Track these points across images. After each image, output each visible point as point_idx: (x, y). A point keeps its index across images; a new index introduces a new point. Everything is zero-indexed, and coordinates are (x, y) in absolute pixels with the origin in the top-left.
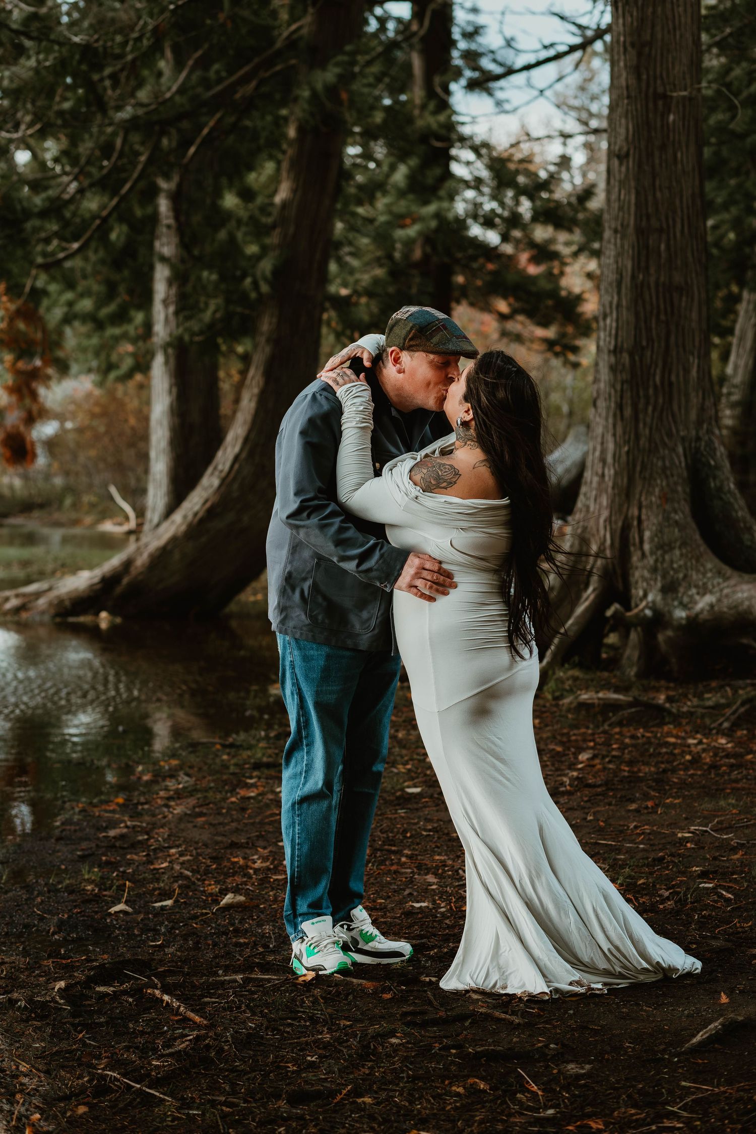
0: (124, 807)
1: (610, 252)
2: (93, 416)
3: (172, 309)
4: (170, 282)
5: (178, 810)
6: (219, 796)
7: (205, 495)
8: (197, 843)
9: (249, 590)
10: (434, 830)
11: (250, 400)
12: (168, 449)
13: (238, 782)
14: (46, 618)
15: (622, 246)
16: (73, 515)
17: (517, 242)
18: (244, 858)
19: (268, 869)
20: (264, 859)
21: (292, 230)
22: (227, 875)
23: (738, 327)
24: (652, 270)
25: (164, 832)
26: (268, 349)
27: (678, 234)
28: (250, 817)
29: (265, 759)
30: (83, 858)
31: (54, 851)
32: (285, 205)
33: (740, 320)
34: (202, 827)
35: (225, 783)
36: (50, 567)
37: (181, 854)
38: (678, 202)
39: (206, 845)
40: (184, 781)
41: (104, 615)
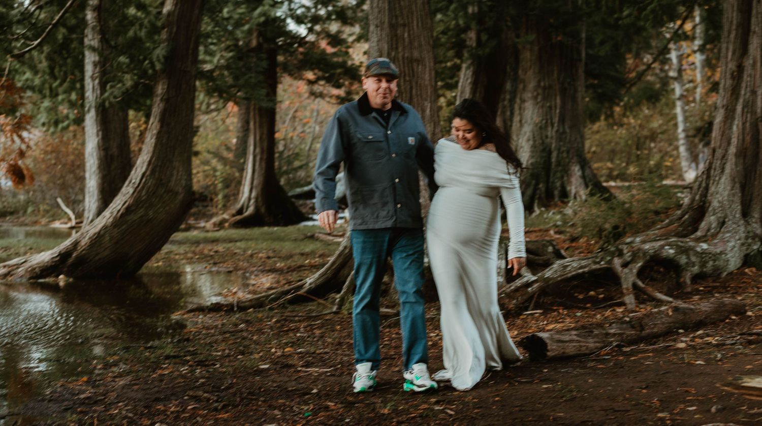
0: (87, 382)
1: (374, 38)
2: (46, 153)
3: (97, 81)
4: (95, 64)
5: (121, 383)
6: (146, 375)
7: (124, 199)
8: (135, 399)
9: (153, 259)
10: (278, 387)
11: (151, 139)
12: (97, 172)
13: (156, 366)
14: (24, 280)
15: (381, 35)
16: (34, 219)
17: (318, 34)
18: (165, 406)
19: (178, 411)
20: (177, 406)
21: (175, 30)
22: (154, 415)
23: (460, 84)
24: (400, 49)
25: (114, 394)
26: (161, 105)
27: (415, 27)
28: (165, 384)
29: (172, 354)
30: (66, 410)
31: (47, 408)
32: (169, 14)
33: (461, 80)
34: (137, 391)
35: (149, 367)
36: (22, 250)
37: (126, 406)
38: (414, 8)
39: (140, 400)
40: (123, 367)
41: (61, 277)
